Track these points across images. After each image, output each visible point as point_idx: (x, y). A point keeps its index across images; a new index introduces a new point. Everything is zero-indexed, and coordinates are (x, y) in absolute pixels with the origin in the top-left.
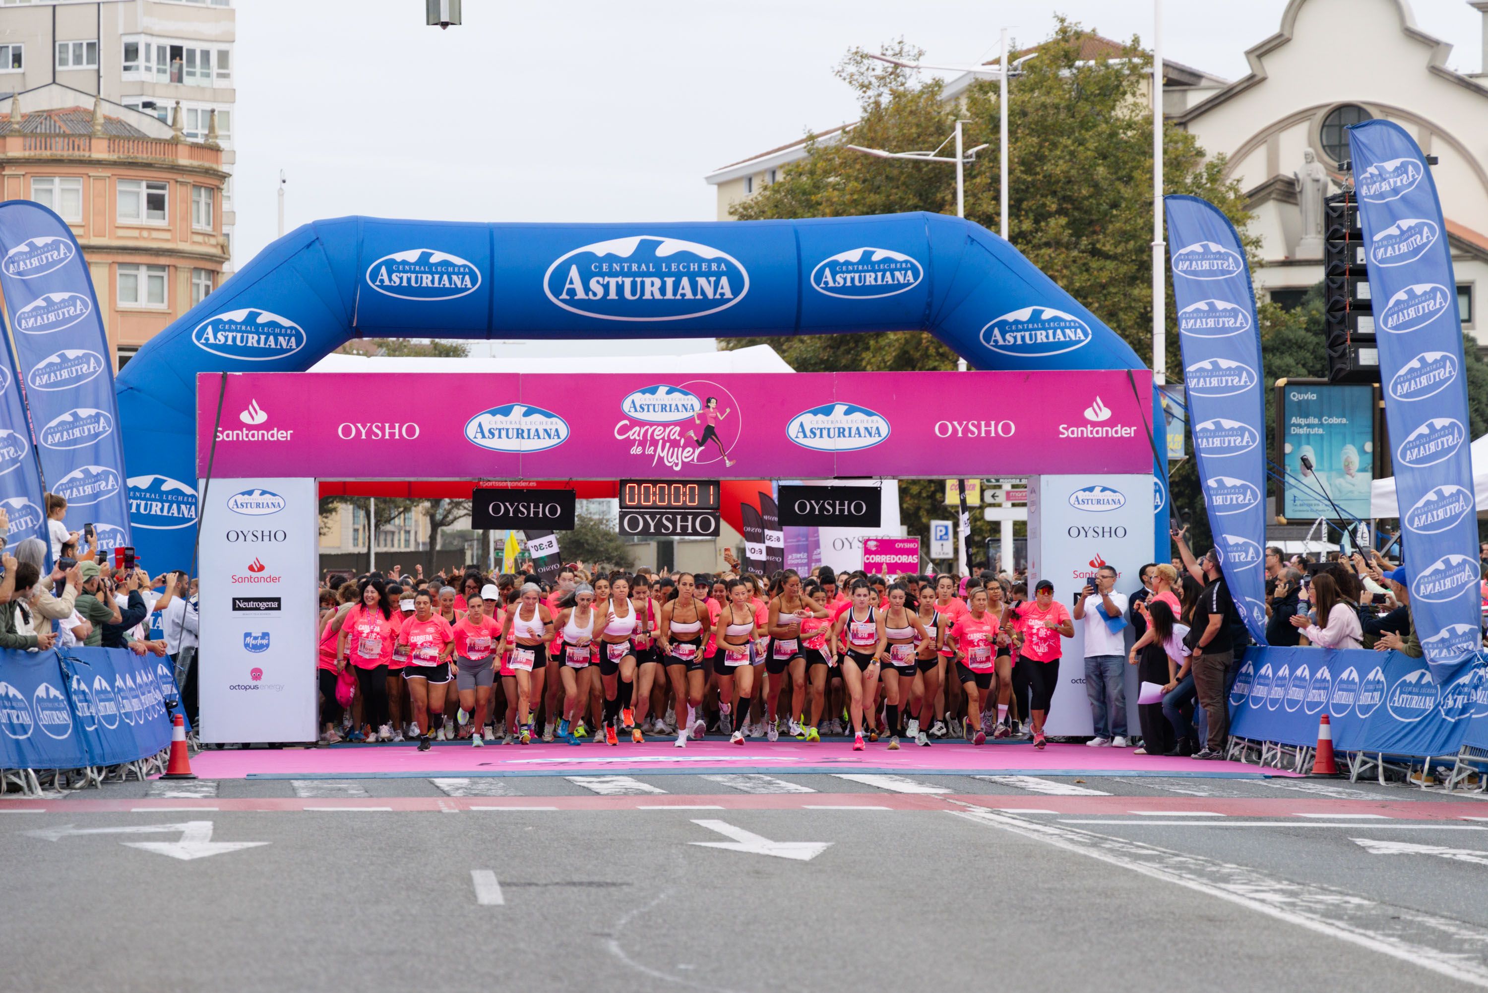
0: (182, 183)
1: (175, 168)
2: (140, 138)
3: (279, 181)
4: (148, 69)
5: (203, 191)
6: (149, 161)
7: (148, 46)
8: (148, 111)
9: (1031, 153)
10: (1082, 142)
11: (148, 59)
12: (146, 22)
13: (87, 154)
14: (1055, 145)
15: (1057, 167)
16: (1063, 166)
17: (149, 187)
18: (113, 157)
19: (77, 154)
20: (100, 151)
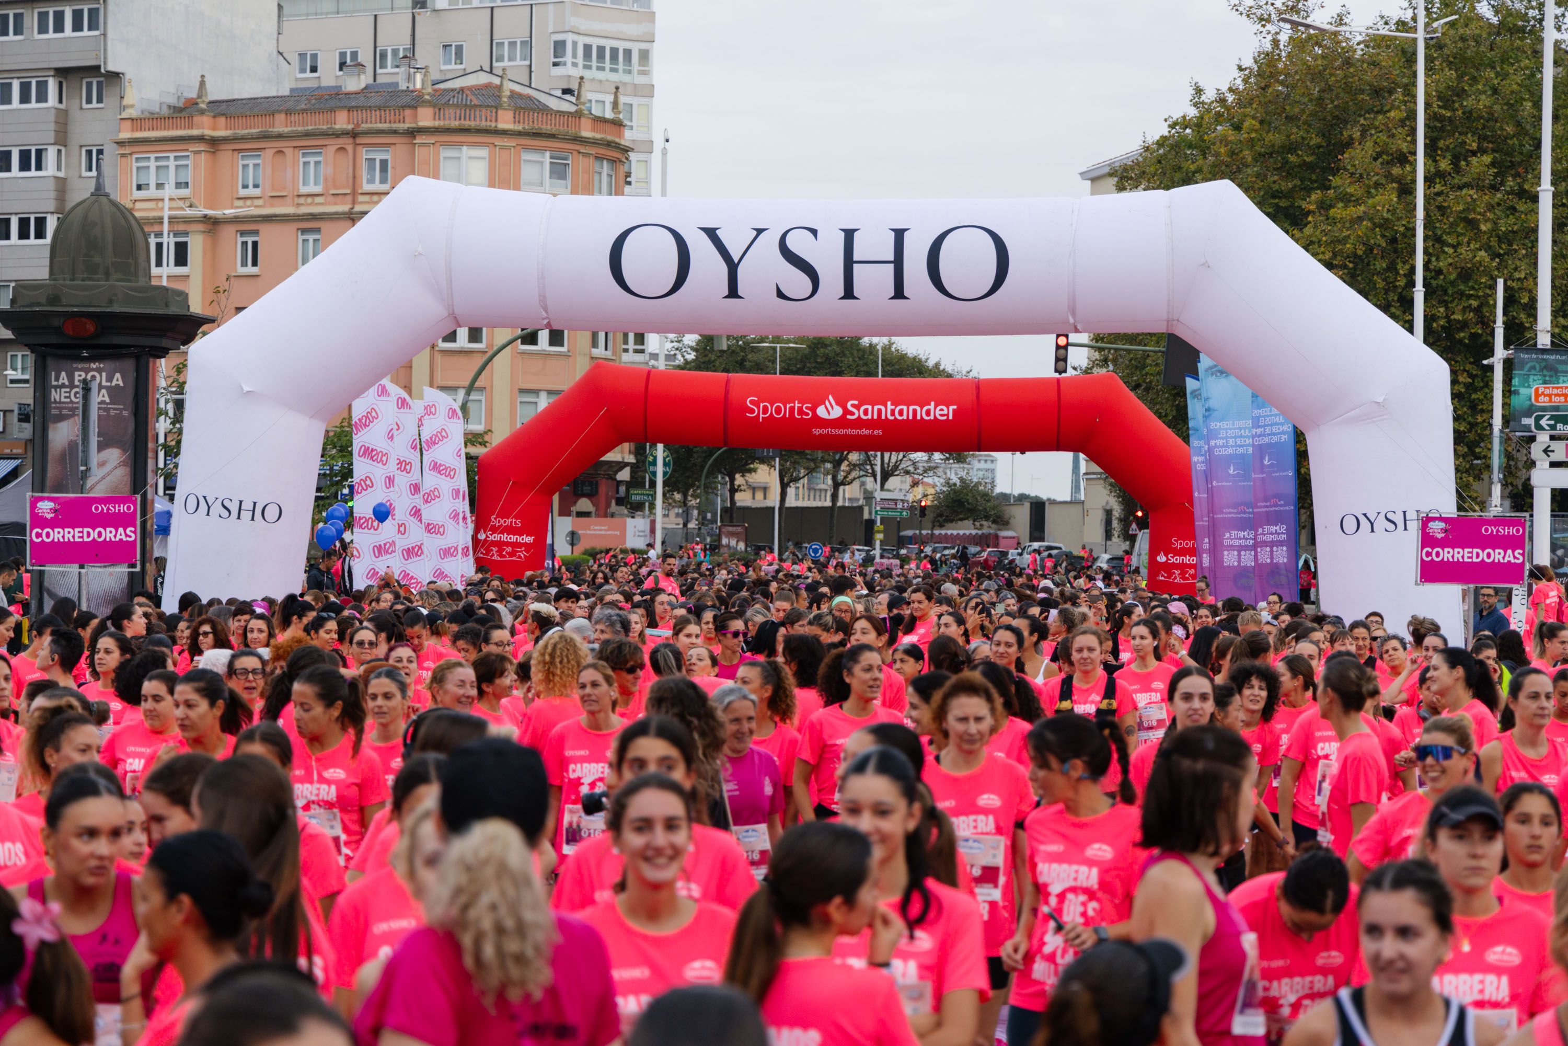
0: (585, 155)
1: (578, 139)
2: (544, 110)
3: (663, 140)
4: (575, 65)
5: (605, 162)
6: (553, 132)
7: (575, 44)
8: (568, 97)
9: (1448, 87)
10: (1505, 76)
11: (574, 55)
12: (574, 21)
13: (493, 125)
14: (1474, 79)
15: (1479, 102)
16: (1485, 101)
17: (551, 157)
18: (519, 127)
19: (484, 124)
20: (506, 121)
